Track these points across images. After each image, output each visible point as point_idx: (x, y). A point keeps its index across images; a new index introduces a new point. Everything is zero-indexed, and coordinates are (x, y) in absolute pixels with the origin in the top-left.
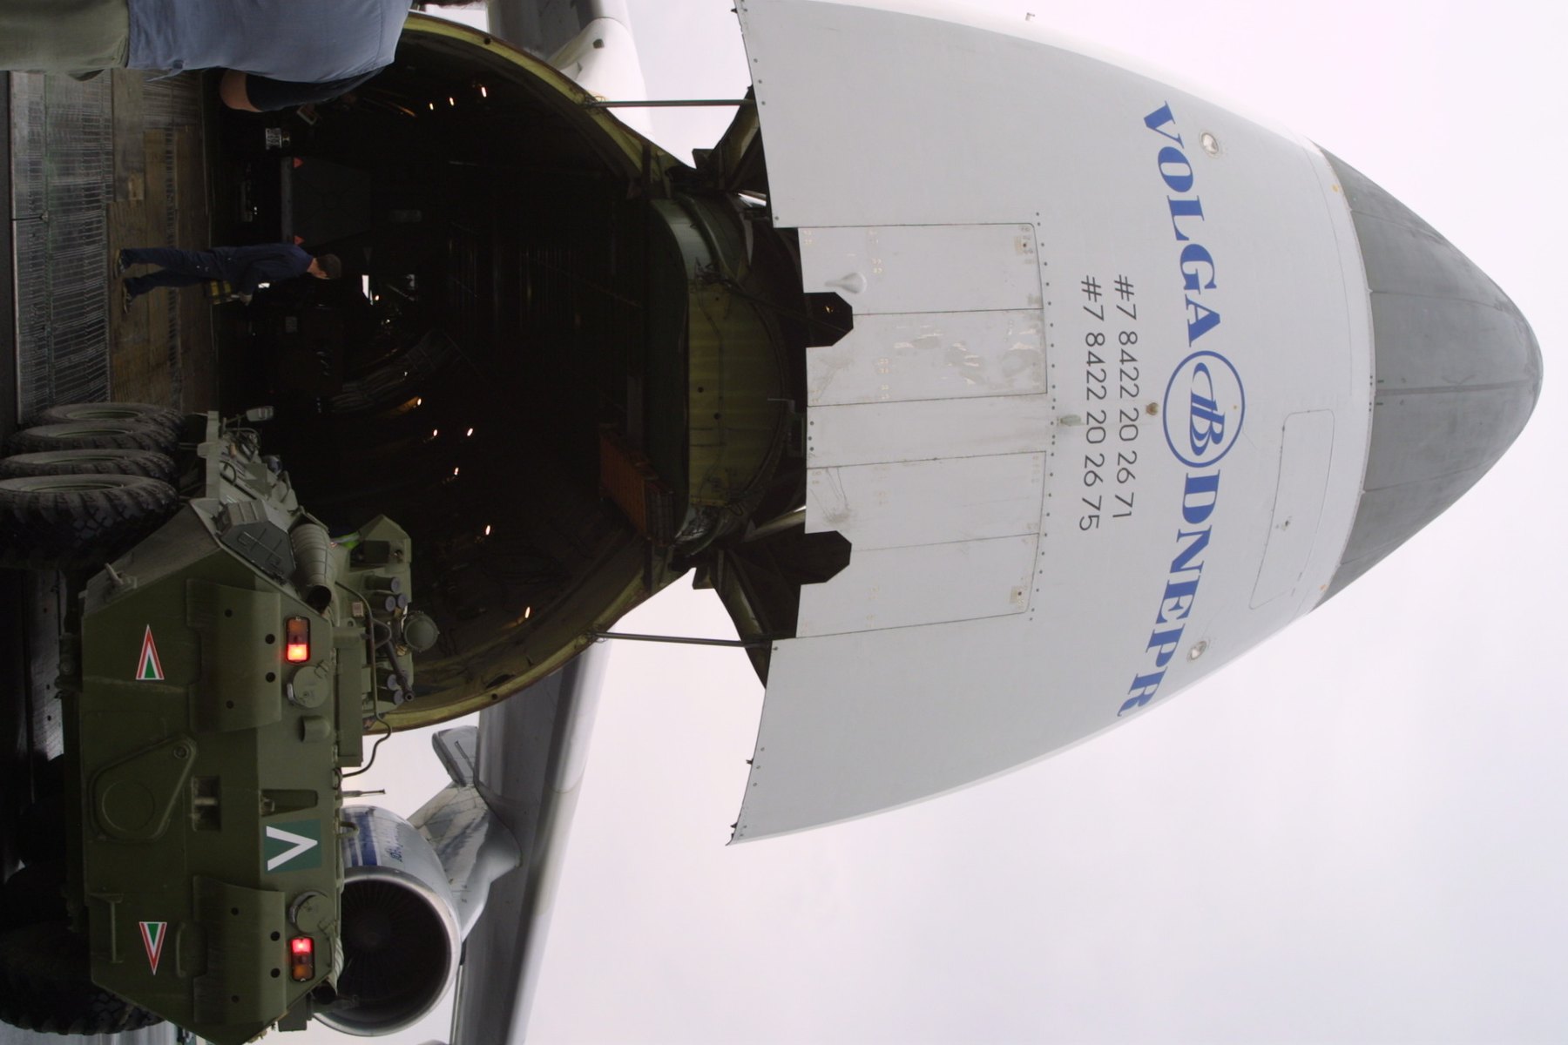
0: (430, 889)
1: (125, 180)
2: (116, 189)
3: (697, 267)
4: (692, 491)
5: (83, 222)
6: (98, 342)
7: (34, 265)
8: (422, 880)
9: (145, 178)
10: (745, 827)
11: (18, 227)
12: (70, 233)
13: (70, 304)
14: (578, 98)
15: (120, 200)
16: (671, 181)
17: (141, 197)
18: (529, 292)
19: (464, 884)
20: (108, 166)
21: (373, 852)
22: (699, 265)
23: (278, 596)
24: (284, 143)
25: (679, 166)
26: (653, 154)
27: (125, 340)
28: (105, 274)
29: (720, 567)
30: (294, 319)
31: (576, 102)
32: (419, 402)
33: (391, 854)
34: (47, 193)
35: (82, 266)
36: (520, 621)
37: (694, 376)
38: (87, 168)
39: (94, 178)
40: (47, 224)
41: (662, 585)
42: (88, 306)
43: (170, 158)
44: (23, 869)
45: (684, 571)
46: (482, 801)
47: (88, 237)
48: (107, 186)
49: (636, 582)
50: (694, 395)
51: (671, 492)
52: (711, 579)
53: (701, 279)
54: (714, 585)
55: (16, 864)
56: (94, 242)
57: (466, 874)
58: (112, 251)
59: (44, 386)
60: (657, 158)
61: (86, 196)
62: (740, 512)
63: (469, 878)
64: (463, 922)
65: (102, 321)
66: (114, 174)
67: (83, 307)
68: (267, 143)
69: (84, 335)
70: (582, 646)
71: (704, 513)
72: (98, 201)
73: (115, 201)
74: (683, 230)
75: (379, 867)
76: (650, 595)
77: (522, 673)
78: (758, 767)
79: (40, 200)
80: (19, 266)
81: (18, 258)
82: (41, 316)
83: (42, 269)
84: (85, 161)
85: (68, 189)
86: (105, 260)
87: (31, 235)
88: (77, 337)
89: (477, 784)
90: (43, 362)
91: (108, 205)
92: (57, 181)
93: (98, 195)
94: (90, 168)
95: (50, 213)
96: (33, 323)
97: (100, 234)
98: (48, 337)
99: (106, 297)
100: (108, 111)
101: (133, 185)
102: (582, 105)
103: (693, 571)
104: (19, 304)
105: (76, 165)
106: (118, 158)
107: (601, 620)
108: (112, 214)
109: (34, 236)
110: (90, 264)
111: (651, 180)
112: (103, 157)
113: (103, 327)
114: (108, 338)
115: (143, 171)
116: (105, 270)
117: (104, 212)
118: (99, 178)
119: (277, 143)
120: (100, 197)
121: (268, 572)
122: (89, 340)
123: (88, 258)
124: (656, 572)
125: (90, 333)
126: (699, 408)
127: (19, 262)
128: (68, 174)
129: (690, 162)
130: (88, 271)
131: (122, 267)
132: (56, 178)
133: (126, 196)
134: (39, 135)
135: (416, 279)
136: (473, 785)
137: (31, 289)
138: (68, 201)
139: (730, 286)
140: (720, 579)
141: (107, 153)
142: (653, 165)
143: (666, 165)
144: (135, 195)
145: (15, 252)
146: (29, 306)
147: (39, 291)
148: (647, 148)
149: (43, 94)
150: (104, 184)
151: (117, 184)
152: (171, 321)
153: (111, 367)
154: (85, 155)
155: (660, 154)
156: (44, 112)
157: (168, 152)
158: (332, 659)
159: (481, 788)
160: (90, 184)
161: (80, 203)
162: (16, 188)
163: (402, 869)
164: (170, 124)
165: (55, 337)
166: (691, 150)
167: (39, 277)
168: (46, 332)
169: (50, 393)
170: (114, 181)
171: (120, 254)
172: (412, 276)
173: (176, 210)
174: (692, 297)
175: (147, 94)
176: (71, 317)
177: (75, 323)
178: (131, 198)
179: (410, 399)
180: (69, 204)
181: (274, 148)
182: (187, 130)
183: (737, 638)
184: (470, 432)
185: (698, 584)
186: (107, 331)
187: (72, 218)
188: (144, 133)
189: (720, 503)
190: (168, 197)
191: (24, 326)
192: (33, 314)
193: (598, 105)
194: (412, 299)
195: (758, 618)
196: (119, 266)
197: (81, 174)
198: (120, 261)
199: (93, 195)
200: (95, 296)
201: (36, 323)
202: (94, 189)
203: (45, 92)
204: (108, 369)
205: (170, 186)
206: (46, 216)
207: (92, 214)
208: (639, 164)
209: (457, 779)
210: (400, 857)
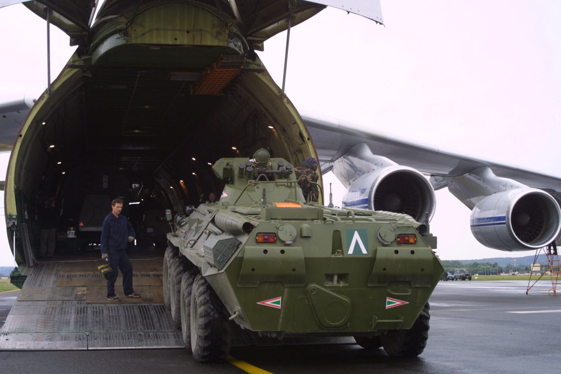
0: (378, 178)
1: (76, 296)
2: (79, 299)
3: (120, 39)
4: (221, 44)
5: (92, 315)
6: (148, 309)
7: (110, 339)
8: (374, 180)
9: (77, 287)
10: (377, 17)
11: (91, 347)
12: (97, 322)
13: (130, 322)
14: (46, 96)
15: (85, 298)
16: (84, 56)
17: (86, 288)
18: (137, 131)
19: (374, 165)
20: (69, 303)
21: (363, 200)
22: (119, 38)
23: (246, 247)
24: (73, 230)
25: (78, 52)
26: (72, 64)
27: (148, 296)
28: (118, 305)
29: (255, 39)
30: (148, 229)
31: (48, 97)
32: (182, 181)
33: (363, 193)
34: (77, 332)
35: (113, 316)
36: (274, 130)
37: (170, 42)
38: (68, 313)
39: (73, 310)
40: (91, 332)
41: (262, 65)
42: (131, 313)
43: (70, 275)
44: (384, 348)
45: (256, 55)
46: (340, 159)
47: (100, 313)
48: (78, 304)
49: (260, 76)
50: (178, 42)
51: (222, 55)
52: (259, 43)
53: (125, 37)
54: (262, 41)
55: (381, 350)
56: (102, 310)
57: (371, 164)
58: (108, 302)
59: (167, 335)
60: (74, 62)
61: (80, 314)
62: (232, 23)
63: (373, 163)
64: (390, 165)
65: (139, 307)
66: (73, 300)
67: (132, 316)
68: (73, 237)
69: (145, 316)
70: (287, 100)
71: (231, 39)
72: (84, 308)
73: (85, 300)
74: (104, 48)
75: (368, 197)
76: (266, 70)
77: (299, 127)
78: (351, 9)
79: (80, 336)
80: (110, 346)
81: (106, 347)
82: (134, 335)
83: (112, 335)
84: (64, 314)
85: (76, 323)
86: (111, 305)
87: (96, 340)
88: (145, 319)
89: (332, 161)
90: (156, 335)
91: (86, 303)
92: (72, 328)
93: (81, 308)
94: (68, 311)
95: (86, 331)
96: (137, 340)
97: (99, 307)
98: (145, 333)
99: (128, 305)
100: (43, 303)
101: (79, 292)
102: (49, 94)
103: (256, 51)
104: (128, 347)
105: (65, 318)
106: (66, 298)
107: (276, 92)
108: (90, 302)
109: (96, 339)
110: (112, 312)
111: (83, 64)
112: (64, 306)
113: (142, 306)
114: (147, 304)
115: (74, 287)
116: (116, 305)
117: (89, 305)
118: (73, 307)
119: (74, 233)
120: (82, 307)
121: (236, 249)
122: (147, 313)
123: (109, 313)
124: (256, 67)
125: (144, 313)
126: (184, 40)
127: (108, 347)
128: (69, 322)
129: (76, 47)
130: (115, 313)
131: (115, 297)
132: (70, 328)
133: (84, 295)
134: (49, 336)
135: (134, 184)
136: (333, 163)
137: (121, 341)
138: (81, 323)
139: (129, 24)
140: (260, 39)
141: (63, 303)
142: (77, 63)
143: (77, 58)
144: (84, 291)
145: (103, 348)
146: (129, 342)
147: (122, 337)
148: (69, 66)
149: (30, 334)
150: (77, 305)
151: (77, 299)
152: (142, 276)
153: (160, 303)
154: (61, 314)
155: (71, 61)
156: (38, 333)
157: (68, 276)
158: (275, 222)
159: (334, 159)
160: (75, 312)
161: (83, 317)
162: (72, 347)
163: (370, 188)
164: (56, 276)
165: (145, 329)
166: (70, 46)
167: (116, 337)
168: (142, 334)
169: (171, 332)
170: (76, 300)
171: (110, 298)
172: (133, 185)
173: (94, 273)
174: (134, 42)
175: (40, 285)
176: (136, 322)
177: (139, 319)
178: (85, 293)
179: (180, 184)
180: (83, 322)
181: (76, 234)
182: (60, 268)
183: (287, 31)
184: (194, 159)
185: (262, 49)
186: (144, 304)
187: (90, 320)
188: (57, 287)
189: (227, 31)
190: (87, 277)
191: (139, 344)
192: (133, 340)
193: (49, 88)
194: (142, 186)
195: (278, 21)
196: (114, 299)
197: (70, 316)
198: (112, 298)
199: (81, 310)
200: (127, 310)
201: (138, 339)
202: (78, 310)
203: (29, 333)
204: (161, 304)
205: (83, 276)
206: (88, 333)
207: (89, 311)
208: (75, 70)
209: (330, 169)
210: (364, 189)
